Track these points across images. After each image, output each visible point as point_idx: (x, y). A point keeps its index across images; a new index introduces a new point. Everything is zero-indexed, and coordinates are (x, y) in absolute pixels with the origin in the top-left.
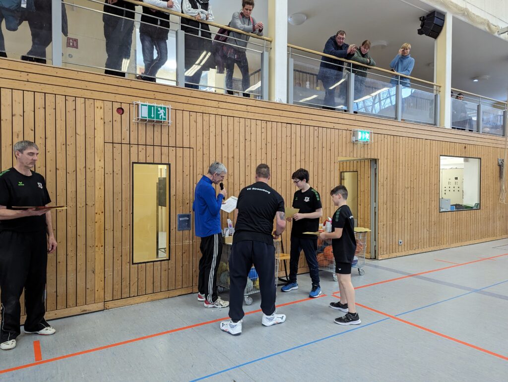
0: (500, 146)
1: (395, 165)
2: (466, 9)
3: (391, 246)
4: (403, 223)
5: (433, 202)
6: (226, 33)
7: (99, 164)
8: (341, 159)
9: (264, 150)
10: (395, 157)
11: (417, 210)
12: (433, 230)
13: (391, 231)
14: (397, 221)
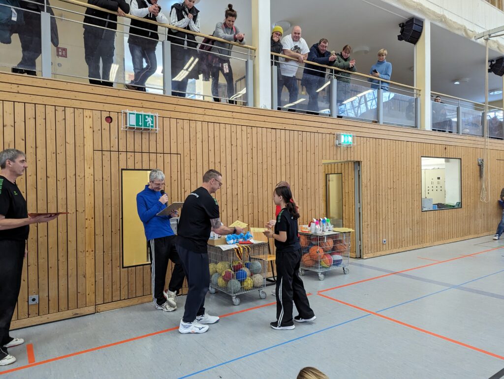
0: (479, 146)
1: (377, 166)
2: (443, 15)
3: (376, 245)
4: (387, 223)
5: (416, 201)
6: (211, 42)
7: (89, 172)
8: (324, 161)
9: (250, 155)
10: (377, 159)
11: (400, 209)
12: (416, 229)
13: (375, 231)
14: (381, 221)
